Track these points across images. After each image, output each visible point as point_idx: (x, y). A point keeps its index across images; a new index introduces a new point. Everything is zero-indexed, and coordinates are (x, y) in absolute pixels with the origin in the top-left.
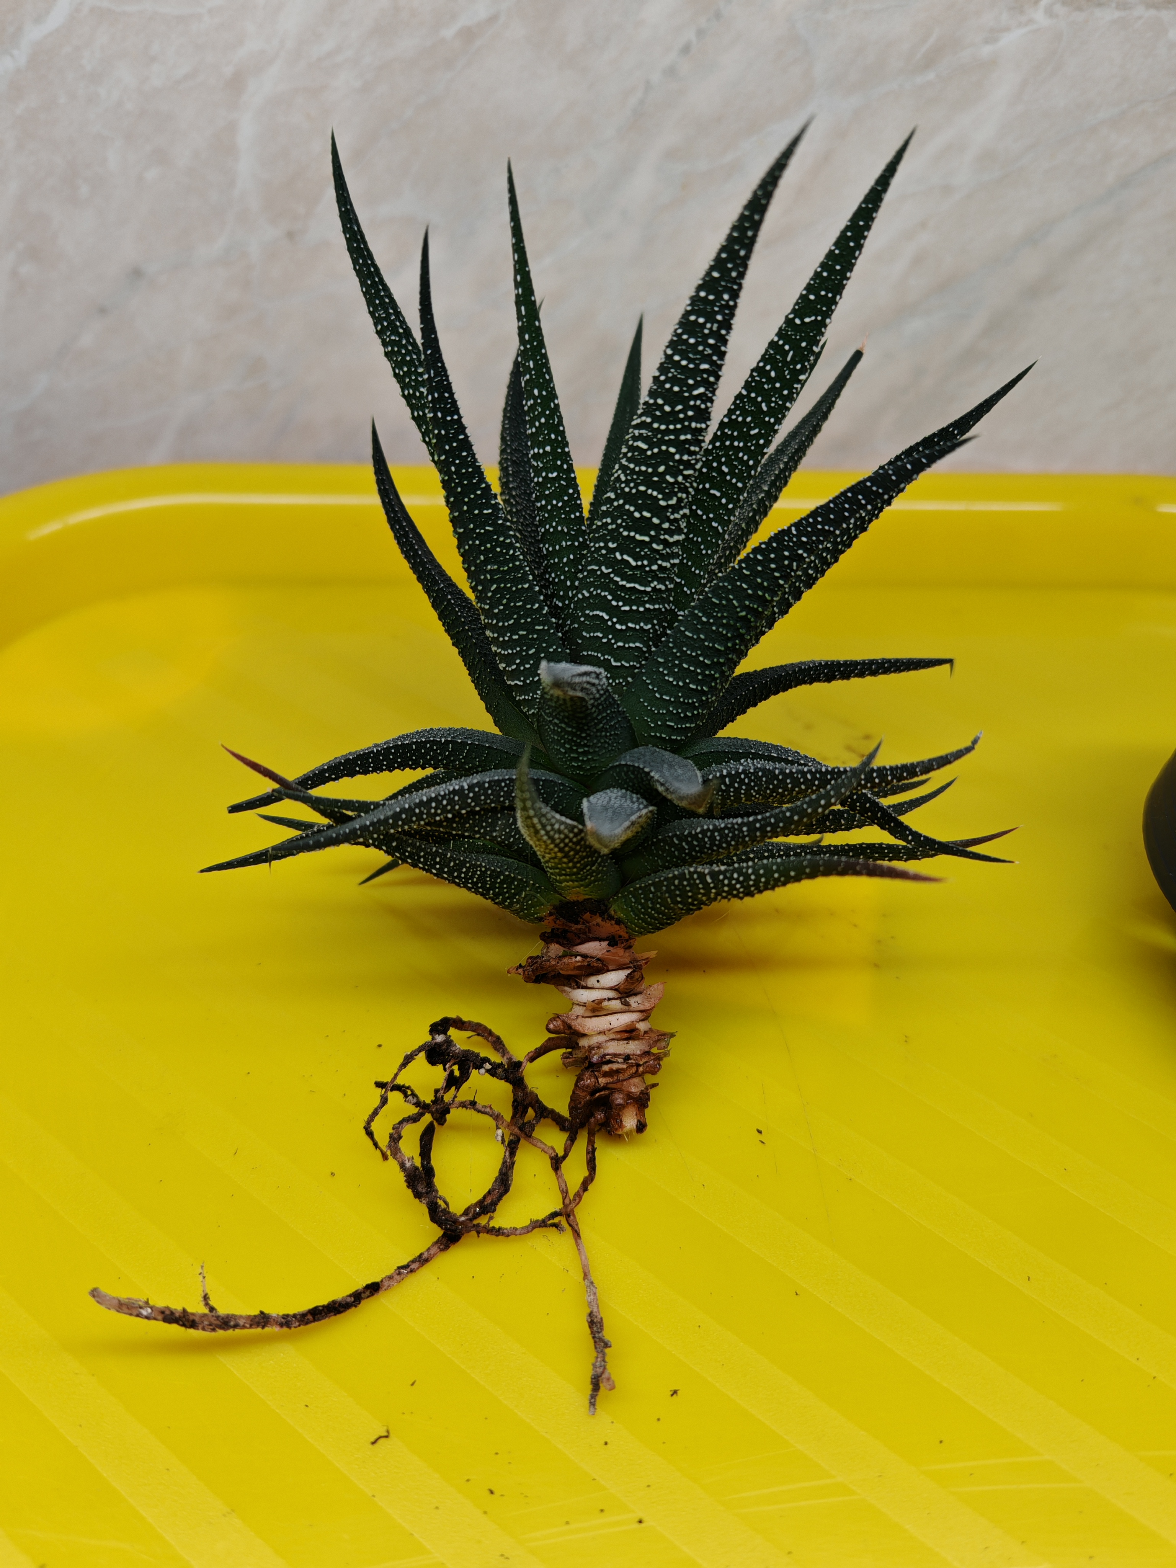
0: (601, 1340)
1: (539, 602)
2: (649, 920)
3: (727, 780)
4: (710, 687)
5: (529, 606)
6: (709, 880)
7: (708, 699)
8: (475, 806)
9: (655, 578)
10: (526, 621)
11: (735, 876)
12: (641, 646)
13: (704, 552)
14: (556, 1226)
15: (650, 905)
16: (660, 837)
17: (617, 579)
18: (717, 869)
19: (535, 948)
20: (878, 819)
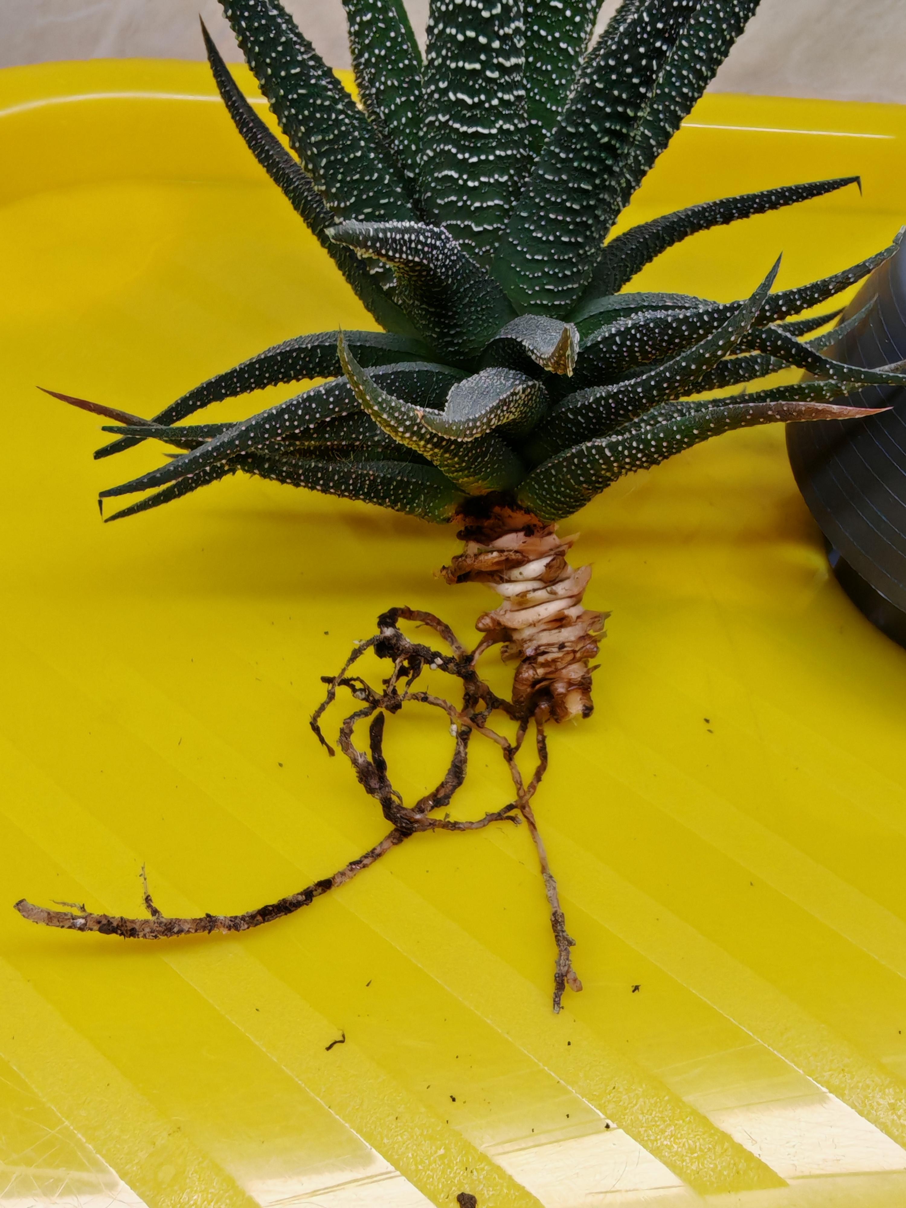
0: (566, 939)
1: (378, 171)
2: (556, 505)
3: (617, 339)
4: (586, 237)
5: (367, 178)
6: (608, 453)
7: (586, 252)
8: (340, 411)
9: (499, 116)
10: (368, 195)
11: (635, 444)
12: (501, 203)
13: (557, 82)
14: (513, 819)
15: (554, 490)
16: (554, 415)
17: (457, 126)
18: (614, 440)
19: (457, 547)
20: (793, 356)
